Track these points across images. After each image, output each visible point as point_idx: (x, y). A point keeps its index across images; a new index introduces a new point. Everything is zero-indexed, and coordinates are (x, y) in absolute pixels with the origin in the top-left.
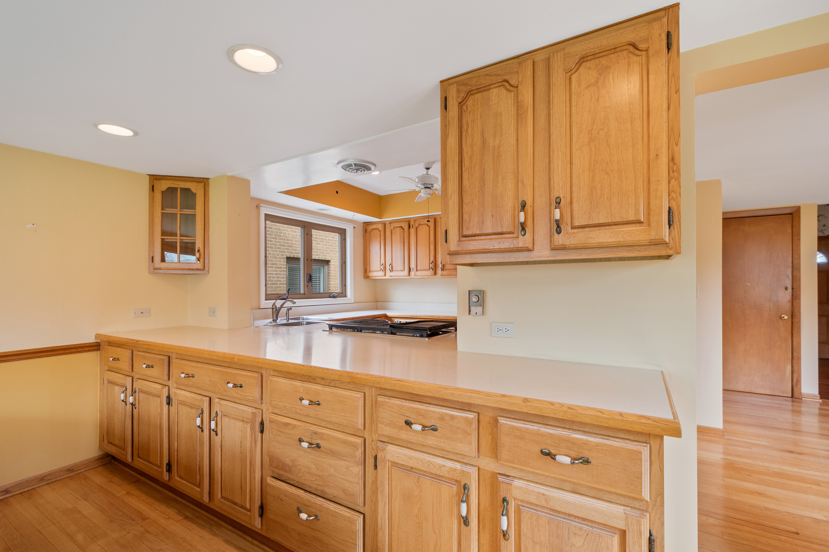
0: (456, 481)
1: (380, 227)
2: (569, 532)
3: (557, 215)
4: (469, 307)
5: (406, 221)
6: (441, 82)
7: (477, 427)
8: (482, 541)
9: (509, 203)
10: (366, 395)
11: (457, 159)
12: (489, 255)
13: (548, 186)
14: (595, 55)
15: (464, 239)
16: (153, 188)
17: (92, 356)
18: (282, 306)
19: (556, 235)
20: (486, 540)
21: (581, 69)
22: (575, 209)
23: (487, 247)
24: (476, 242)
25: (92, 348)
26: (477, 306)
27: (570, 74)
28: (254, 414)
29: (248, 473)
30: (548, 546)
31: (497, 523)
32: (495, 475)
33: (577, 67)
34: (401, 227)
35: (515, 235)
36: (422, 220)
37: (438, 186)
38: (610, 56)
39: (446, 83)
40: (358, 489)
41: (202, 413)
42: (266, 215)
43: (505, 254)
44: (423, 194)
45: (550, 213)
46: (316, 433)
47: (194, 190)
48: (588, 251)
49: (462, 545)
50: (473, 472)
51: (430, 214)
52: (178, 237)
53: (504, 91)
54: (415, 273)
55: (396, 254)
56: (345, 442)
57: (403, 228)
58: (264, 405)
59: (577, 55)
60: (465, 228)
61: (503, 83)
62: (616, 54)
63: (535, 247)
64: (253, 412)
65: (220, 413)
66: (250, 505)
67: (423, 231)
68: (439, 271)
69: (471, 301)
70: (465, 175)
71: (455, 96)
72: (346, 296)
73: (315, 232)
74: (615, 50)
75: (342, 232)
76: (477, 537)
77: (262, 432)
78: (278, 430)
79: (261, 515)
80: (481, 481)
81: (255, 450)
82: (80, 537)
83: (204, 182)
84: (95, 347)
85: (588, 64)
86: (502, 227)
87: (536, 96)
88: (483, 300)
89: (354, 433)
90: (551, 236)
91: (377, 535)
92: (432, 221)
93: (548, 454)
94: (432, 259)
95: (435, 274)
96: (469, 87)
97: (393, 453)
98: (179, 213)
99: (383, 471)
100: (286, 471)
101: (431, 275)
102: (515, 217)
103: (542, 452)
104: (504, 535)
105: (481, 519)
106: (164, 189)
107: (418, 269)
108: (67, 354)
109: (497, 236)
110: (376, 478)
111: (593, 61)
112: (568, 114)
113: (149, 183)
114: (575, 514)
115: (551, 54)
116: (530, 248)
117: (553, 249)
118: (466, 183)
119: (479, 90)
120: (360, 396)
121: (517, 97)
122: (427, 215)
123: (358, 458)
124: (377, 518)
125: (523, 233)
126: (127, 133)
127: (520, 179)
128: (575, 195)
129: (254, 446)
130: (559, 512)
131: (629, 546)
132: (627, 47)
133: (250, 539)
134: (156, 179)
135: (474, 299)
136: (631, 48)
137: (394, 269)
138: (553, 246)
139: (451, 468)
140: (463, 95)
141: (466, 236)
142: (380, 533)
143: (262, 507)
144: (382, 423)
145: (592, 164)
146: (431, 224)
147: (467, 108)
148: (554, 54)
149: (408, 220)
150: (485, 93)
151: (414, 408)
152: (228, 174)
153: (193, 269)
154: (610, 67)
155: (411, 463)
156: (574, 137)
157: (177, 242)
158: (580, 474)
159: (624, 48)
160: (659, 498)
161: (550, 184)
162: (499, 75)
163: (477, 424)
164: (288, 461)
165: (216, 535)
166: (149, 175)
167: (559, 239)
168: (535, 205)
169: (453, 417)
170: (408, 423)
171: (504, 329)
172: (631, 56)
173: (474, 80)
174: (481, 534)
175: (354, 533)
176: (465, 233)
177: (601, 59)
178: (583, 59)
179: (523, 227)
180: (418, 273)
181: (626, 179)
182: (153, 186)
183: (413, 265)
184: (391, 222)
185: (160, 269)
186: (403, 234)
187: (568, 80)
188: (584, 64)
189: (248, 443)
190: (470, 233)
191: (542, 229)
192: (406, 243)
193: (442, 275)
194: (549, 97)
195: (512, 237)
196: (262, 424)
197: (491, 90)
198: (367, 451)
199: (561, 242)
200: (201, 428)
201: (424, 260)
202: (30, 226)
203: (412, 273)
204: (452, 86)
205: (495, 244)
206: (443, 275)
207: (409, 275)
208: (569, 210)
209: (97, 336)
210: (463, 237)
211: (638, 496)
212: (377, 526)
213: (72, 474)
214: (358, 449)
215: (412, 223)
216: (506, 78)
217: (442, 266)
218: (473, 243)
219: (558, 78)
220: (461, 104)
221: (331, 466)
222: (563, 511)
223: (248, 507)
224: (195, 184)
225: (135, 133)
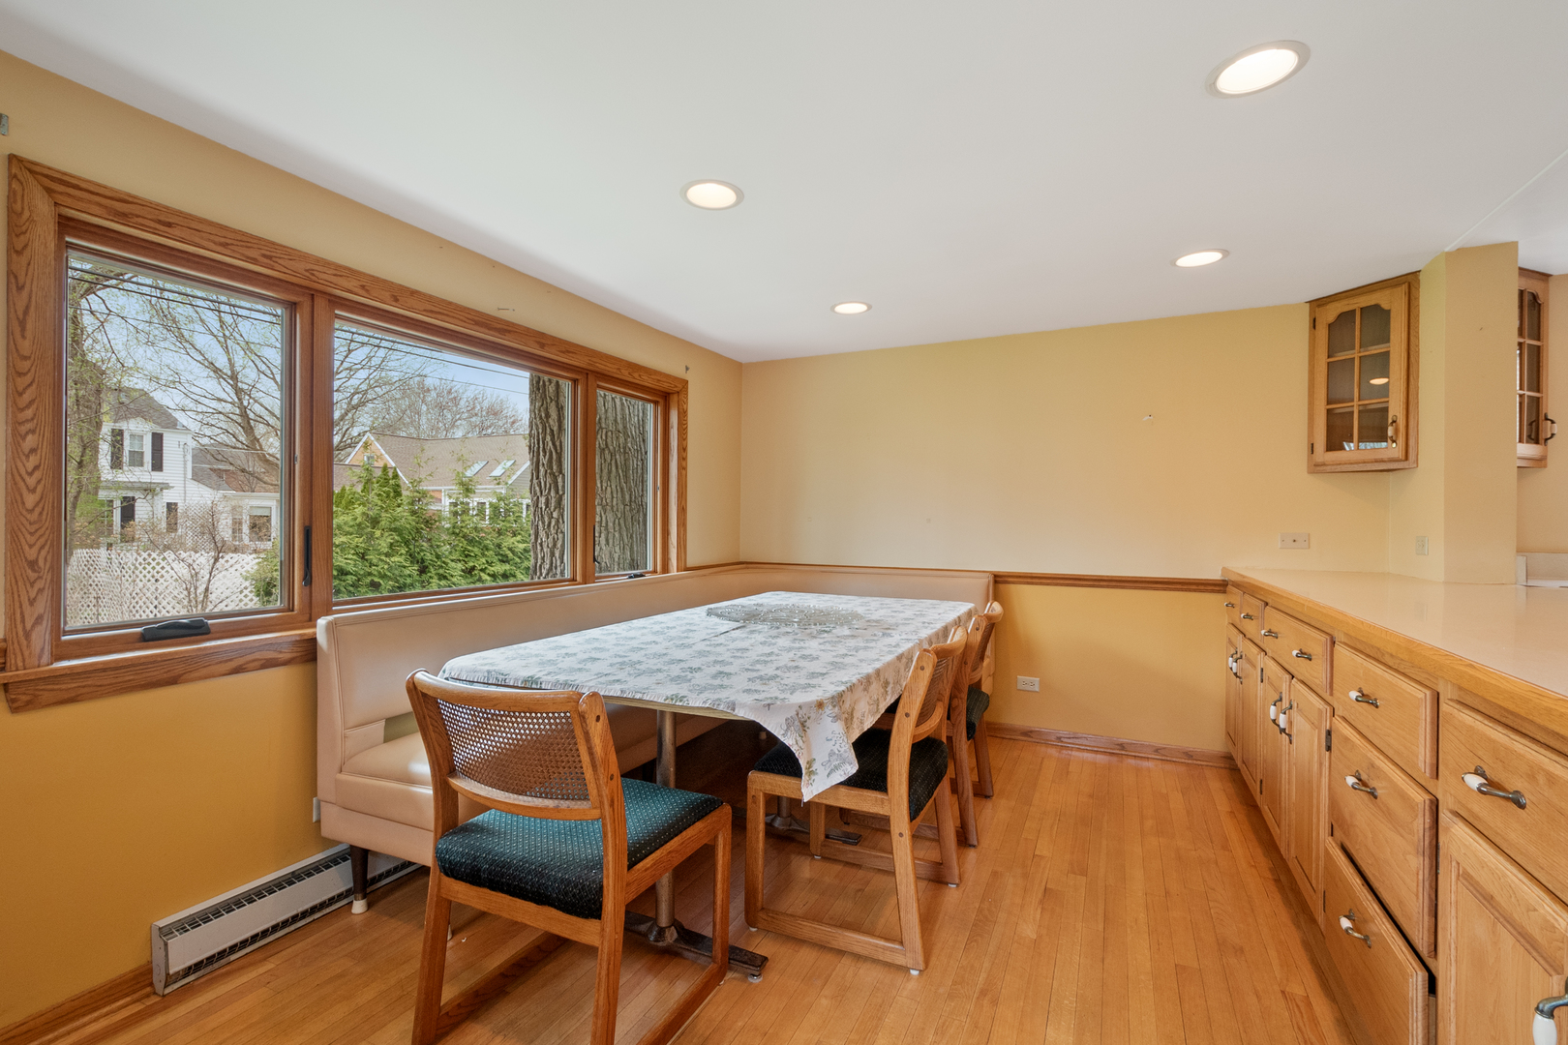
16: (1314, 324)
25: (1217, 588)
40: (1416, 908)
41: (1280, 701)
46: (1373, 766)
47: (1385, 306)
52: (1356, 403)
56: (1403, 794)
58: (1333, 698)
65: (1294, 705)
66: (1316, 882)
77: (1329, 750)
78: (1338, 749)
82: (1149, 823)
83: (1407, 281)
84: (1220, 587)
89: (1423, 784)
97: (1461, 842)
98: (1357, 357)
106: (1332, 319)
108: (1186, 590)
113: (1310, 316)
120: (1422, 696)
123: (1415, 838)
126: (1214, 256)
134: (1319, 306)
139: (1545, 919)
142: (1440, 1028)
143: (1324, 894)
151: (1490, 740)
152: (1447, 250)
157: (1353, 412)
165: (1298, 926)
166: (1310, 302)
182: (1315, 320)
185: (1324, 464)
196: (1330, 733)
213: (1190, 762)
214: (1417, 816)
221: (1387, 840)
223: (1314, 886)
224: (1387, 292)
225: (1226, 253)
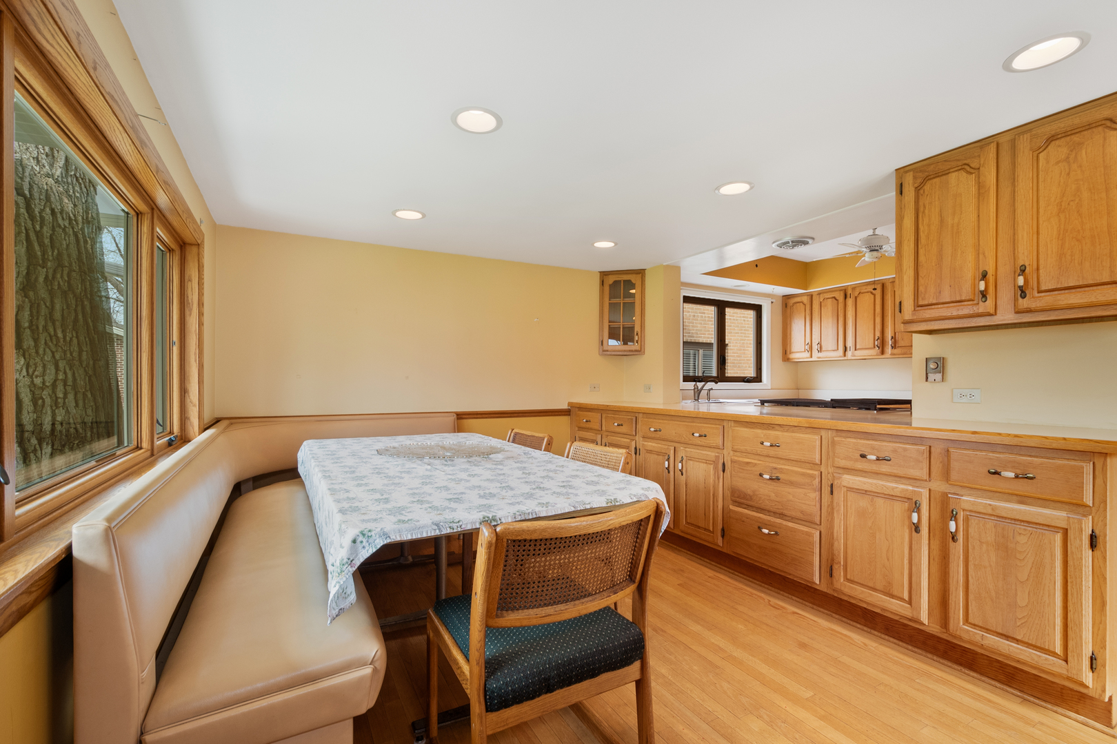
0: (908, 499)
1: (805, 299)
2: (1014, 533)
3: (1021, 281)
4: (927, 374)
5: (841, 290)
6: (896, 170)
7: (928, 456)
8: (932, 547)
9: (969, 273)
10: (823, 437)
11: (912, 238)
12: (946, 321)
13: (1012, 255)
14: (1066, 134)
15: (920, 308)
16: (602, 283)
17: (564, 420)
18: (702, 389)
19: (1020, 300)
20: (936, 544)
21: (1049, 147)
22: (1041, 274)
23: (945, 314)
24: (933, 311)
26: (935, 373)
27: (1037, 152)
28: (717, 457)
29: (711, 503)
30: (994, 544)
31: (947, 526)
32: (945, 495)
33: (1046, 145)
34: (834, 298)
35: (975, 302)
36: (864, 287)
37: (890, 248)
38: (1082, 133)
39: (902, 170)
40: (815, 510)
41: (669, 459)
42: (684, 297)
43: (965, 319)
44: (868, 257)
45: (1015, 279)
46: (775, 469)
47: (634, 282)
48: (1057, 312)
49: (913, 548)
50: (925, 493)
51: (876, 279)
52: (621, 324)
53: (964, 174)
54: (852, 353)
55: (827, 331)
56: (803, 474)
57: (837, 298)
58: (725, 450)
59: (1045, 135)
60: (920, 299)
61: (963, 167)
62: (1090, 131)
63: (998, 312)
64: (716, 456)
65: (685, 458)
66: (713, 528)
67: (866, 301)
68: (889, 350)
69: (928, 368)
70: (921, 252)
71: (911, 182)
72: (761, 382)
73: (728, 311)
74: (1090, 126)
75: (758, 309)
76: (927, 542)
77: (724, 471)
78: (740, 468)
79: (723, 536)
80: (932, 499)
81: (718, 485)
83: (641, 272)
84: (566, 412)
85: (1057, 142)
86: (961, 295)
87: (1000, 175)
88: (943, 367)
89: (811, 467)
90: (1016, 300)
91: (832, 545)
92: (879, 287)
93: (996, 473)
94: (878, 334)
95: (883, 353)
96: (926, 173)
97: (848, 480)
98: (622, 302)
99: (839, 495)
100: (747, 500)
101: (877, 355)
102: (975, 286)
103: (989, 472)
104: (953, 538)
105: (931, 529)
106: (611, 283)
107: (857, 348)
109: (955, 304)
110: (832, 502)
111: (1063, 139)
112: (1035, 188)
113: (600, 279)
114: (1020, 519)
115: (1017, 136)
116: (991, 312)
117: (1017, 312)
118: (922, 258)
119: (937, 175)
120: (817, 437)
121: (979, 178)
122: (873, 280)
123: (815, 486)
124: (832, 533)
125: (983, 299)
126: (612, 244)
127: (981, 252)
128: (1041, 262)
129: (717, 482)
130: (1006, 518)
131: (1070, 540)
132: (1103, 122)
133: (708, 561)
134: (605, 275)
135: (932, 366)
136: (1108, 123)
137: (823, 349)
138: (1016, 310)
139: (903, 489)
140: (919, 181)
141: (922, 306)
142: (836, 544)
143: (723, 530)
144: (838, 458)
145: (1062, 232)
146: (878, 293)
147: (924, 192)
148: (1019, 136)
149: (843, 288)
150: (944, 177)
151: (869, 444)
152: (664, 264)
153: (632, 351)
154: (1083, 143)
155: (866, 487)
156: (1041, 211)
157: (620, 327)
158: (1023, 487)
159: (1100, 123)
160: (1102, 504)
161: (1014, 254)
162: (959, 160)
163: (928, 454)
164: (749, 492)
166: (600, 272)
167: (1024, 303)
168: (998, 273)
169: (905, 450)
170: (863, 456)
171: (968, 394)
172: (1107, 130)
173: (932, 166)
174: (931, 542)
175: (812, 544)
176: (921, 303)
177: (1072, 137)
178: (1052, 139)
179: (984, 295)
180: (857, 353)
181: (1100, 245)
182: (603, 281)
183: (850, 343)
184: (819, 293)
185: (607, 351)
186: (836, 306)
187: (1035, 158)
188: (1053, 142)
189: (712, 480)
190: (926, 303)
191: (1006, 295)
192: (841, 318)
193: (892, 354)
194: (1014, 174)
195: (972, 304)
196: (724, 464)
197: (950, 175)
198: (823, 481)
199: (1025, 306)
200: (668, 469)
201: (867, 335)
202: (536, 320)
203: (849, 353)
204: (908, 174)
205: (954, 312)
206: (894, 354)
207: (845, 356)
208: (1035, 276)
209: (569, 404)
210: (918, 307)
211: (1080, 502)
212: (833, 538)
214: (815, 480)
215: (849, 292)
216: (965, 162)
217: (892, 343)
218: (929, 311)
219: (1024, 158)
220: (918, 189)
221: (789, 493)
222: (1009, 517)
223: (711, 529)
224: (634, 275)
225: (616, 244)
